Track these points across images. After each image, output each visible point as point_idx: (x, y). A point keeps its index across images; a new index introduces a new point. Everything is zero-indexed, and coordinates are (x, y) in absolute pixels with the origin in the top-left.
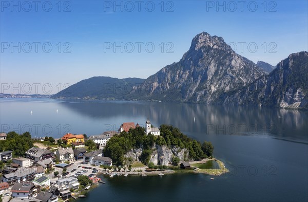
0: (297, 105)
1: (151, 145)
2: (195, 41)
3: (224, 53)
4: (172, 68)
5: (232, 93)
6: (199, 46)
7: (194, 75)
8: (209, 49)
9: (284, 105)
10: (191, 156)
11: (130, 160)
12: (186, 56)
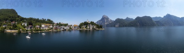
0: (118, 26)
1: (88, 24)
2: (103, 16)
3: (107, 19)
4: (100, 21)
5: (109, 24)
6: (104, 17)
7: (103, 22)
8: (105, 17)
9: (116, 26)
11: (83, 27)
12: (102, 19)
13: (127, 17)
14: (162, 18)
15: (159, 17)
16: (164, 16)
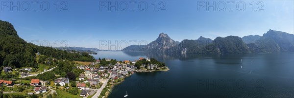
0: (185, 52)
1: (148, 64)
2: (160, 35)
3: (168, 39)
4: (154, 42)
5: (170, 49)
6: (161, 37)
8: (163, 37)
9: (182, 52)
10: (159, 66)
11: (142, 68)
12: (157, 39)
13: (201, 37)
14: (261, 37)
15: (256, 35)
16: (264, 34)
